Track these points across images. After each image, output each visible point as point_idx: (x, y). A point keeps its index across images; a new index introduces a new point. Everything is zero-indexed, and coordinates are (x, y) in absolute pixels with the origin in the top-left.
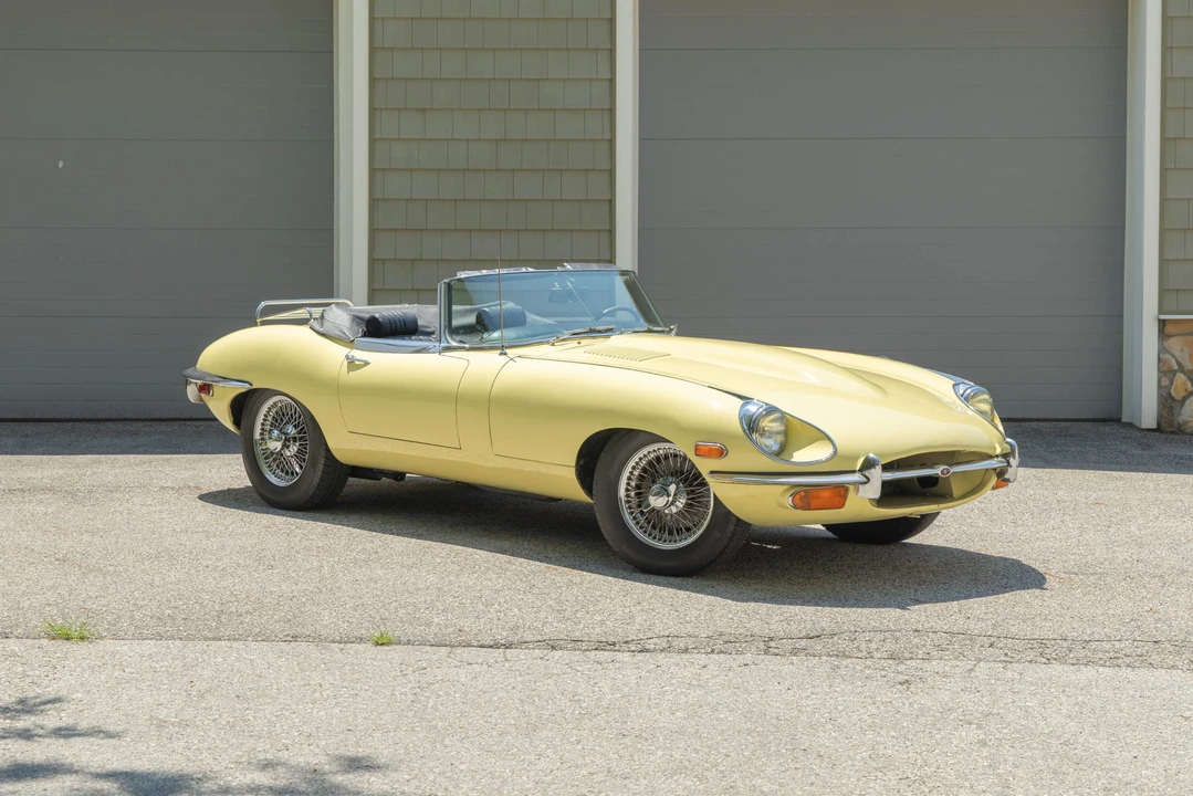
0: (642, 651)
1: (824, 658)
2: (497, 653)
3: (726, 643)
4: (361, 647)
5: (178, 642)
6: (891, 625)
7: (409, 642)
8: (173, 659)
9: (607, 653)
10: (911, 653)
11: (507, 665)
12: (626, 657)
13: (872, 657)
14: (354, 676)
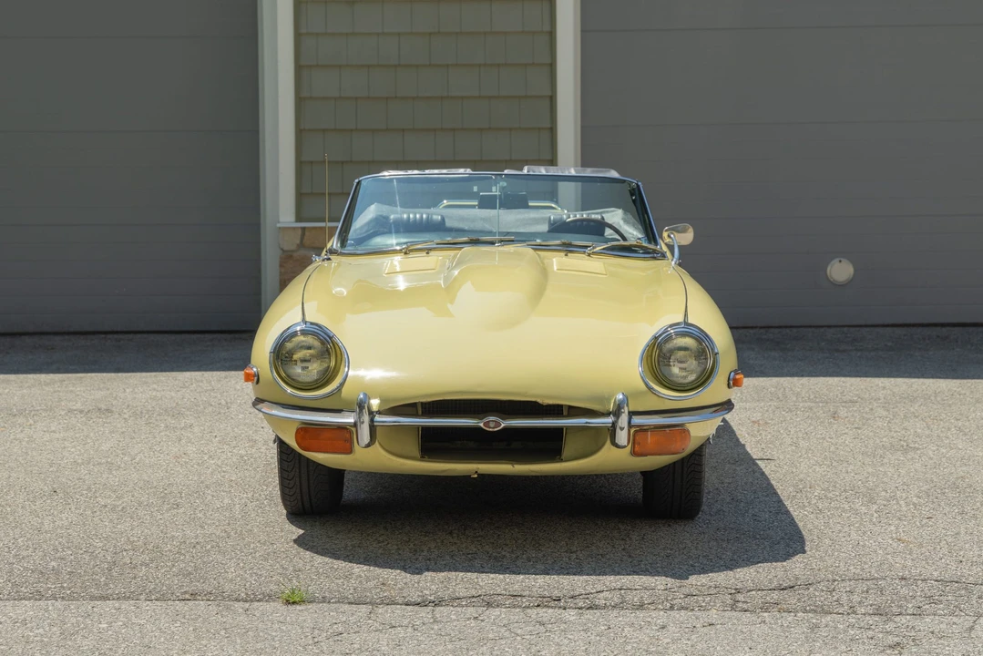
0: (590, 608)
1: (800, 614)
2: (424, 613)
3: (687, 596)
4: (268, 607)
5: (59, 604)
6: (873, 571)
7: (324, 600)
8: (50, 625)
9: (550, 610)
10: (901, 606)
11: (436, 627)
12: (571, 615)
13: (854, 612)
14: (259, 646)
